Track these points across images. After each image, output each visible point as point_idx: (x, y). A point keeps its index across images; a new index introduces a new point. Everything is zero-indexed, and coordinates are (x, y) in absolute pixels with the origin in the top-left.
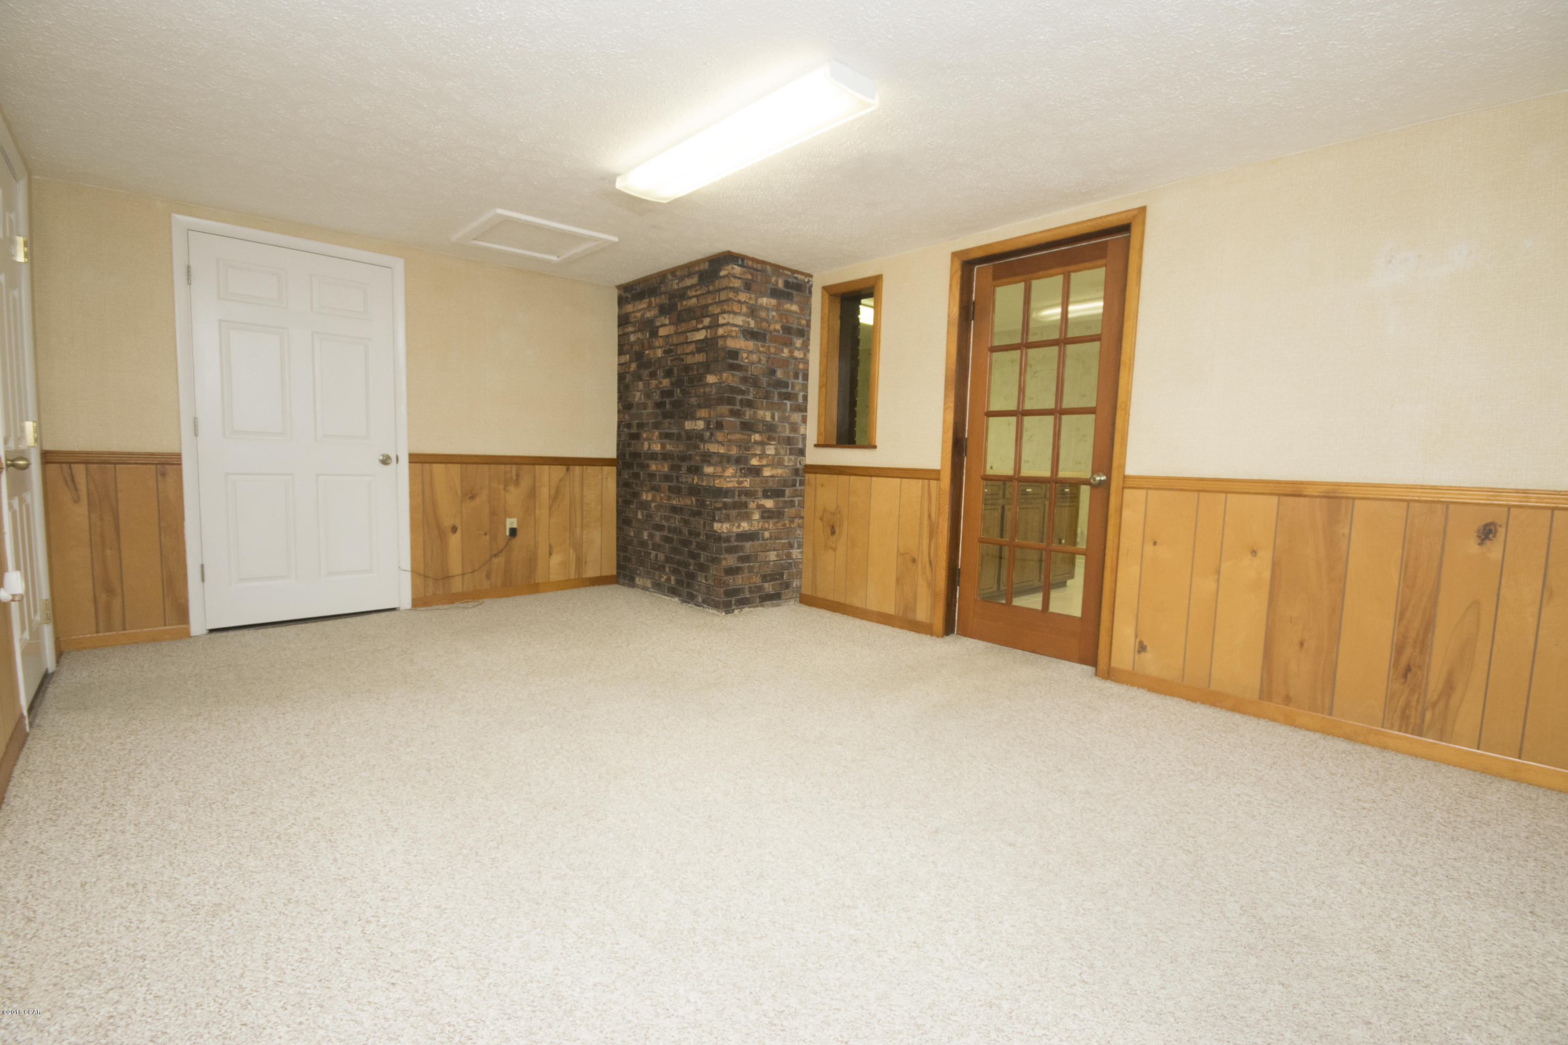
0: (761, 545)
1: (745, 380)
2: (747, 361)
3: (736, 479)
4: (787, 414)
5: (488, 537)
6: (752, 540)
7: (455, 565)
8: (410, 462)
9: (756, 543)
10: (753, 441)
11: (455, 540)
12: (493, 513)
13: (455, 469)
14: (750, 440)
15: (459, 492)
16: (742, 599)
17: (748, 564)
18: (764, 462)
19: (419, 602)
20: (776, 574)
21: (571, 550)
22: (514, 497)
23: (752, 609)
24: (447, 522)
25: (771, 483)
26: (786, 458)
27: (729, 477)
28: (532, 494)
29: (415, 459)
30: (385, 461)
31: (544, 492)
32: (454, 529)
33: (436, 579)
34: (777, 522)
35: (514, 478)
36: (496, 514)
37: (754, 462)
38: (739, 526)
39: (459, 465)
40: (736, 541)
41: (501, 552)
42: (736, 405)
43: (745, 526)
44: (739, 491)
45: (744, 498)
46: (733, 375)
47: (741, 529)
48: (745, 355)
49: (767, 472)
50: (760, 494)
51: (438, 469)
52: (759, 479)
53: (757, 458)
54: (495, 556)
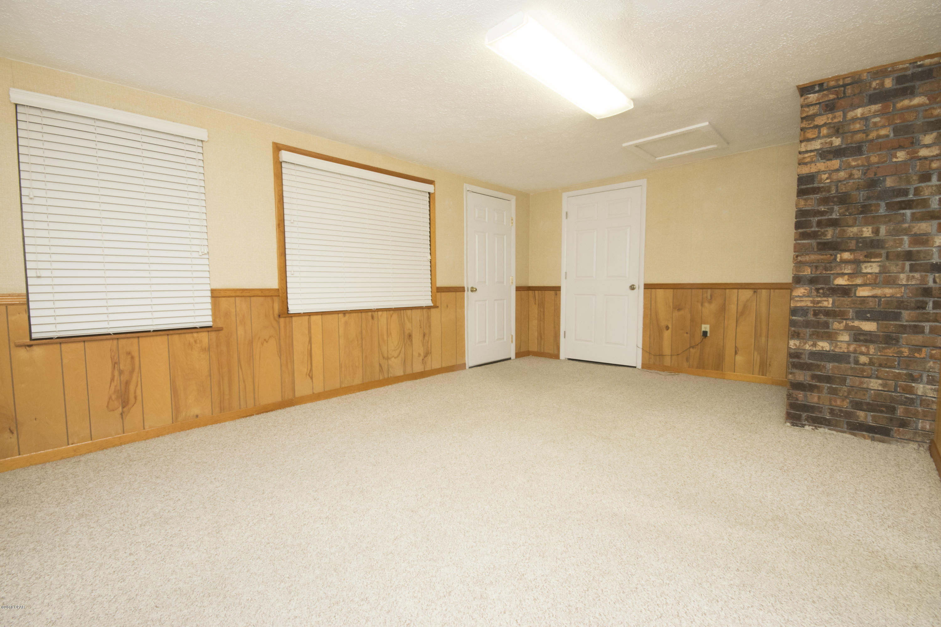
0: (852, 369)
1: (825, 201)
2: (828, 181)
3: (811, 299)
4: (906, 225)
5: (688, 335)
6: (839, 362)
7: (667, 350)
8: (644, 289)
9: (843, 365)
10: (838, 260)
11: (667, 334)
12: (692, 320)
13: (670, 292)
14: (835, 259)
15: (672, 306)
16: (818, 418)
17: (829, 385)
18: (859, 281)
19: (646, 366)
20: (882, 406)
21: (756, 353)
22: (709, 309)
23: (835, 432)
24: (663, 323)
25: (871, 303)
26: (902, 276)
27: (799, 296)
28: (723, 309)
29: (648, 287)
30: (632, 288)
31: (733, 308)
32: (667, 328)
33: (655, 355)
34: (884, 348)
35: (709, 297)
36: (695, 321)
37: (841, 281)
38: (814, 345)
39: (672, 290)
40: (809, 359)
41: (697, 345)
42: (812, 227)
43: (824, 345)
44: (814, 310)
45: (822, 318)
46: (806, 200)
47: (818, 348)
48: (824, 176)
49: (863, 292)
50: (851, 314)
51: (660, 292)
52: (850, 299)
53: (846, 277)
54: (693, 347)
